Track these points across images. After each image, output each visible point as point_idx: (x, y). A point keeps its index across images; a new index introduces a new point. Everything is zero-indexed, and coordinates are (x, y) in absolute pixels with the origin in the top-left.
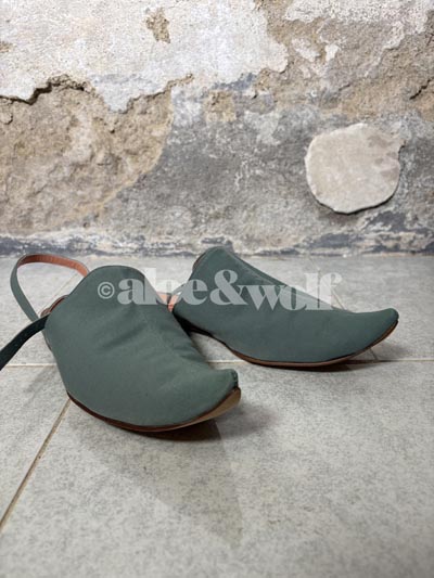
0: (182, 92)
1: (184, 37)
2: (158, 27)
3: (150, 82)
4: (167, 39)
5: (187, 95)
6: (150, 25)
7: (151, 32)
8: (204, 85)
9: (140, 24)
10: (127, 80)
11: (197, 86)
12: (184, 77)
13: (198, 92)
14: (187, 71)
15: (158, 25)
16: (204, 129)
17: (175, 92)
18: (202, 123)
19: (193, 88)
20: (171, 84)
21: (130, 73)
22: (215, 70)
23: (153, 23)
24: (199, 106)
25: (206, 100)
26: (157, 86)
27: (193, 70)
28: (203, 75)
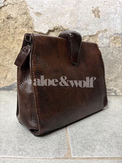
0: (103, 35)
1: (105, 17)
2: (96, 13)
3: (91, 31)
4: (99, 17)
5: (104, 36)
6: (94, 12)
7: (93, 14)
8: (111, 33)
9: (90, 11)
10: (83, 29)
11: (108, 33)
12: (103, 30)
13: (108, 36)
14: (105, 28)
15: (96, 12)
16: (109, 48)
17: (100, 35)
18: (109, 47)
19: (107, 34)
20: (99, 32)
21: (84, 27)
22: (115, 29)
23: (94, 11)
24: (108, 40)
25: (111, 39)
26: (93, 32)
27: (107, 28)
28: (110, 30)
